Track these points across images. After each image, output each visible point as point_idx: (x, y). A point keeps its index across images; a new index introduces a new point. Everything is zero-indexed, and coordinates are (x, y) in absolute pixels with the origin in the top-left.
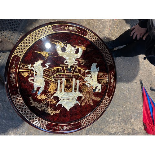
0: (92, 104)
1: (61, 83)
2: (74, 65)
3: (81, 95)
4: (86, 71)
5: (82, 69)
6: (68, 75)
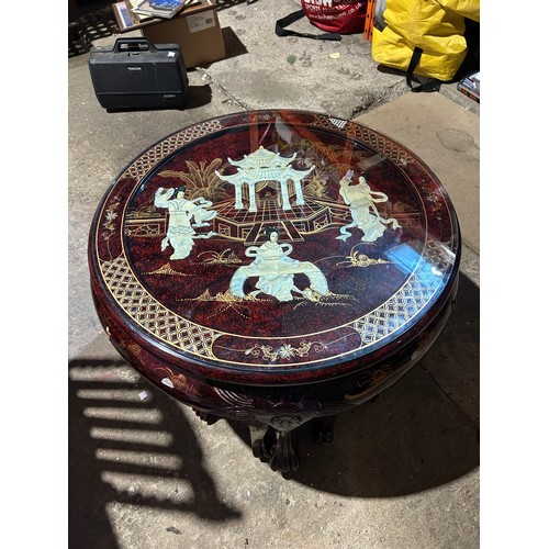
0: (187, 162)
1: (293, 198)
2: (259, 246)
4: (211, 234)
5: (229, 237)
6: (274, 218)
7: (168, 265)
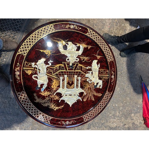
0: (94, 100)
3: (83, 91)
7: (98, 58)
